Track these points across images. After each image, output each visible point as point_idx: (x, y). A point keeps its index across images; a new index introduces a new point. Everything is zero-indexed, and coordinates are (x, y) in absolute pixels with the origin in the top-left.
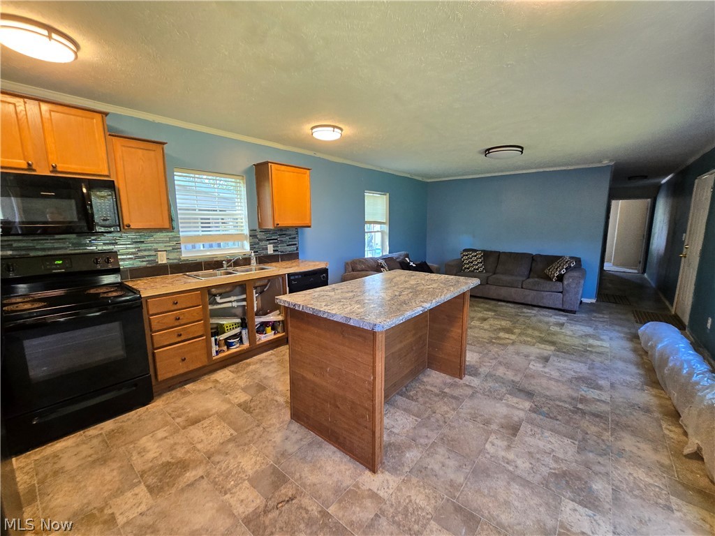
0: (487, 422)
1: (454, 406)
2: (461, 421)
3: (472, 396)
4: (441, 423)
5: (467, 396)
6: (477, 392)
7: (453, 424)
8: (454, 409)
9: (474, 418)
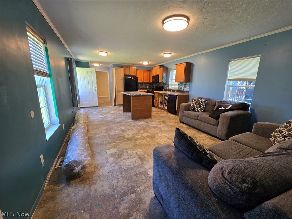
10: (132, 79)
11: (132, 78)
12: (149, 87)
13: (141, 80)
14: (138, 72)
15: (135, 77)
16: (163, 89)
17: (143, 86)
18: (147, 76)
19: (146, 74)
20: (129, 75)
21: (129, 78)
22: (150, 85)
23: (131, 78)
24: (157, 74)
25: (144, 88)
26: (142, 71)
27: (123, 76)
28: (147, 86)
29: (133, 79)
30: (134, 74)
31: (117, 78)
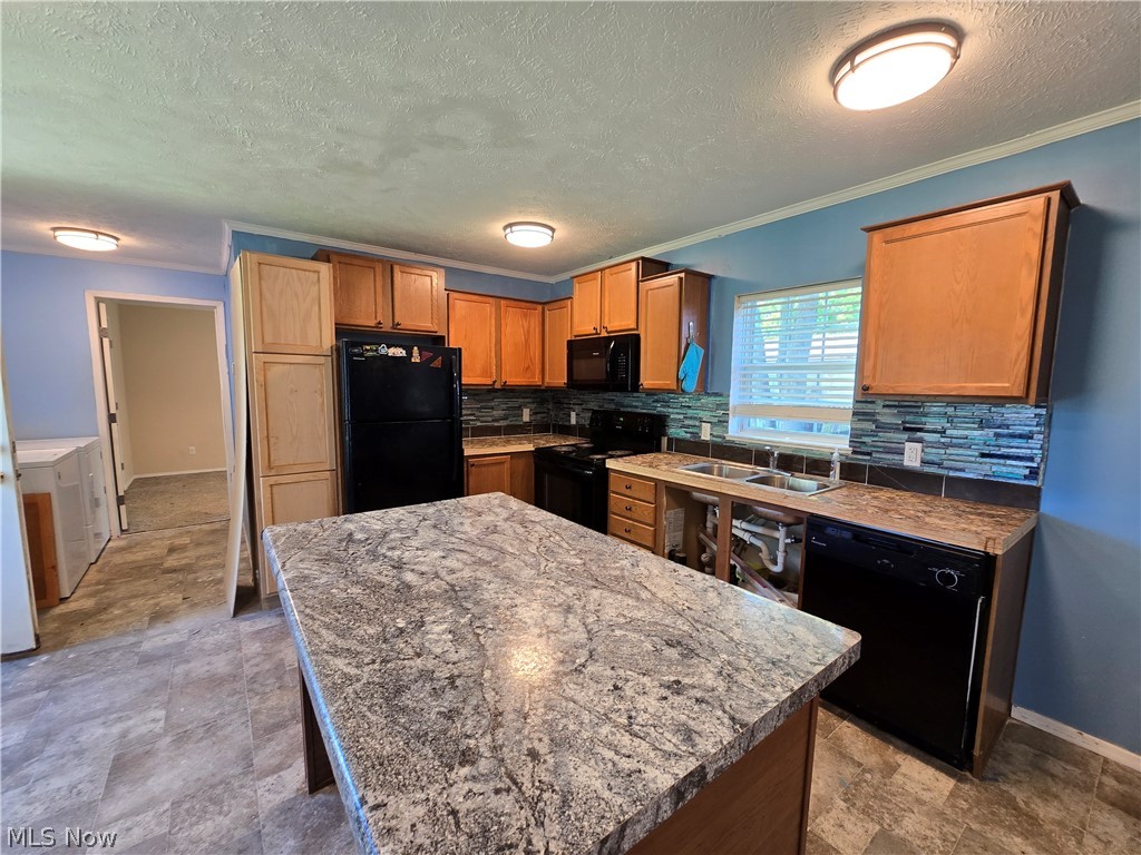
0: (182, 738)
1: (263, 717)
2: (227, 708)
3: (246, 758)
4: (255, 686)
5: (257, 747)
6: (245, 774)
7: (237, 697)
8: (256, 712)
9: (210, 728)
10: (416, 359)
11: (410, 354)
12: (534, 413)
13: (485, 373)
14: (461, 306)
15: (433, 342)
16: (665, 441)
17: (496, 413)
18: (526, 341)
19: (518, 326)
20: (387, 327)
21: (383, 350)
22: (542, 402)
23: (399, 352)
24: (620, 322)
25: (502, 423)
26: (488, 308)
27: (328, 339)
28: (520, 408)
29: (425, 363)
30: (426, 324)
31: (266, 350)
